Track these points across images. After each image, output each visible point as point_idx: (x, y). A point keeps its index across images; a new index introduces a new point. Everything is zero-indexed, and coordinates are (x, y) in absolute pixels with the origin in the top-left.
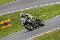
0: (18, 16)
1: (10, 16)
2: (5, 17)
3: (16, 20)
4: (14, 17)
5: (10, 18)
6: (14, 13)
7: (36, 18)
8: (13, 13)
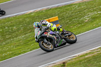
0: (71, 11)
1: (58, 11)
2: (49, 12)
3: (67, 17)
4: (65, 13)
5: (58, 14)
6: (65, 7)
7: (61, 29)
8: (63, 6)
